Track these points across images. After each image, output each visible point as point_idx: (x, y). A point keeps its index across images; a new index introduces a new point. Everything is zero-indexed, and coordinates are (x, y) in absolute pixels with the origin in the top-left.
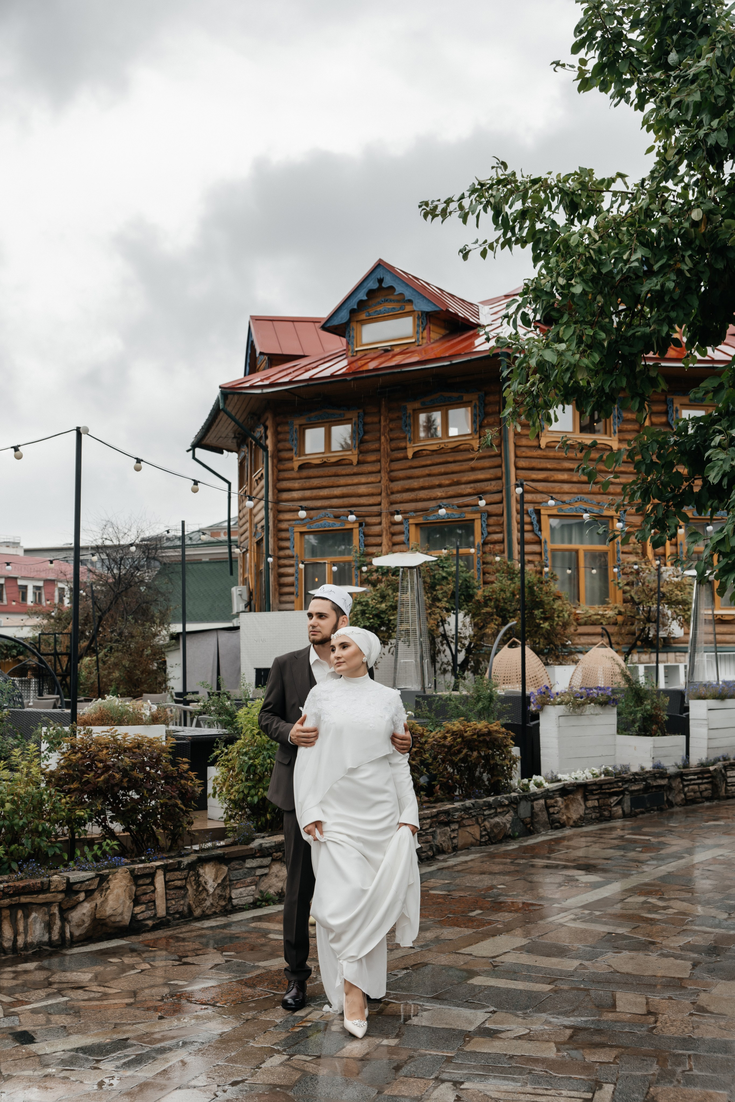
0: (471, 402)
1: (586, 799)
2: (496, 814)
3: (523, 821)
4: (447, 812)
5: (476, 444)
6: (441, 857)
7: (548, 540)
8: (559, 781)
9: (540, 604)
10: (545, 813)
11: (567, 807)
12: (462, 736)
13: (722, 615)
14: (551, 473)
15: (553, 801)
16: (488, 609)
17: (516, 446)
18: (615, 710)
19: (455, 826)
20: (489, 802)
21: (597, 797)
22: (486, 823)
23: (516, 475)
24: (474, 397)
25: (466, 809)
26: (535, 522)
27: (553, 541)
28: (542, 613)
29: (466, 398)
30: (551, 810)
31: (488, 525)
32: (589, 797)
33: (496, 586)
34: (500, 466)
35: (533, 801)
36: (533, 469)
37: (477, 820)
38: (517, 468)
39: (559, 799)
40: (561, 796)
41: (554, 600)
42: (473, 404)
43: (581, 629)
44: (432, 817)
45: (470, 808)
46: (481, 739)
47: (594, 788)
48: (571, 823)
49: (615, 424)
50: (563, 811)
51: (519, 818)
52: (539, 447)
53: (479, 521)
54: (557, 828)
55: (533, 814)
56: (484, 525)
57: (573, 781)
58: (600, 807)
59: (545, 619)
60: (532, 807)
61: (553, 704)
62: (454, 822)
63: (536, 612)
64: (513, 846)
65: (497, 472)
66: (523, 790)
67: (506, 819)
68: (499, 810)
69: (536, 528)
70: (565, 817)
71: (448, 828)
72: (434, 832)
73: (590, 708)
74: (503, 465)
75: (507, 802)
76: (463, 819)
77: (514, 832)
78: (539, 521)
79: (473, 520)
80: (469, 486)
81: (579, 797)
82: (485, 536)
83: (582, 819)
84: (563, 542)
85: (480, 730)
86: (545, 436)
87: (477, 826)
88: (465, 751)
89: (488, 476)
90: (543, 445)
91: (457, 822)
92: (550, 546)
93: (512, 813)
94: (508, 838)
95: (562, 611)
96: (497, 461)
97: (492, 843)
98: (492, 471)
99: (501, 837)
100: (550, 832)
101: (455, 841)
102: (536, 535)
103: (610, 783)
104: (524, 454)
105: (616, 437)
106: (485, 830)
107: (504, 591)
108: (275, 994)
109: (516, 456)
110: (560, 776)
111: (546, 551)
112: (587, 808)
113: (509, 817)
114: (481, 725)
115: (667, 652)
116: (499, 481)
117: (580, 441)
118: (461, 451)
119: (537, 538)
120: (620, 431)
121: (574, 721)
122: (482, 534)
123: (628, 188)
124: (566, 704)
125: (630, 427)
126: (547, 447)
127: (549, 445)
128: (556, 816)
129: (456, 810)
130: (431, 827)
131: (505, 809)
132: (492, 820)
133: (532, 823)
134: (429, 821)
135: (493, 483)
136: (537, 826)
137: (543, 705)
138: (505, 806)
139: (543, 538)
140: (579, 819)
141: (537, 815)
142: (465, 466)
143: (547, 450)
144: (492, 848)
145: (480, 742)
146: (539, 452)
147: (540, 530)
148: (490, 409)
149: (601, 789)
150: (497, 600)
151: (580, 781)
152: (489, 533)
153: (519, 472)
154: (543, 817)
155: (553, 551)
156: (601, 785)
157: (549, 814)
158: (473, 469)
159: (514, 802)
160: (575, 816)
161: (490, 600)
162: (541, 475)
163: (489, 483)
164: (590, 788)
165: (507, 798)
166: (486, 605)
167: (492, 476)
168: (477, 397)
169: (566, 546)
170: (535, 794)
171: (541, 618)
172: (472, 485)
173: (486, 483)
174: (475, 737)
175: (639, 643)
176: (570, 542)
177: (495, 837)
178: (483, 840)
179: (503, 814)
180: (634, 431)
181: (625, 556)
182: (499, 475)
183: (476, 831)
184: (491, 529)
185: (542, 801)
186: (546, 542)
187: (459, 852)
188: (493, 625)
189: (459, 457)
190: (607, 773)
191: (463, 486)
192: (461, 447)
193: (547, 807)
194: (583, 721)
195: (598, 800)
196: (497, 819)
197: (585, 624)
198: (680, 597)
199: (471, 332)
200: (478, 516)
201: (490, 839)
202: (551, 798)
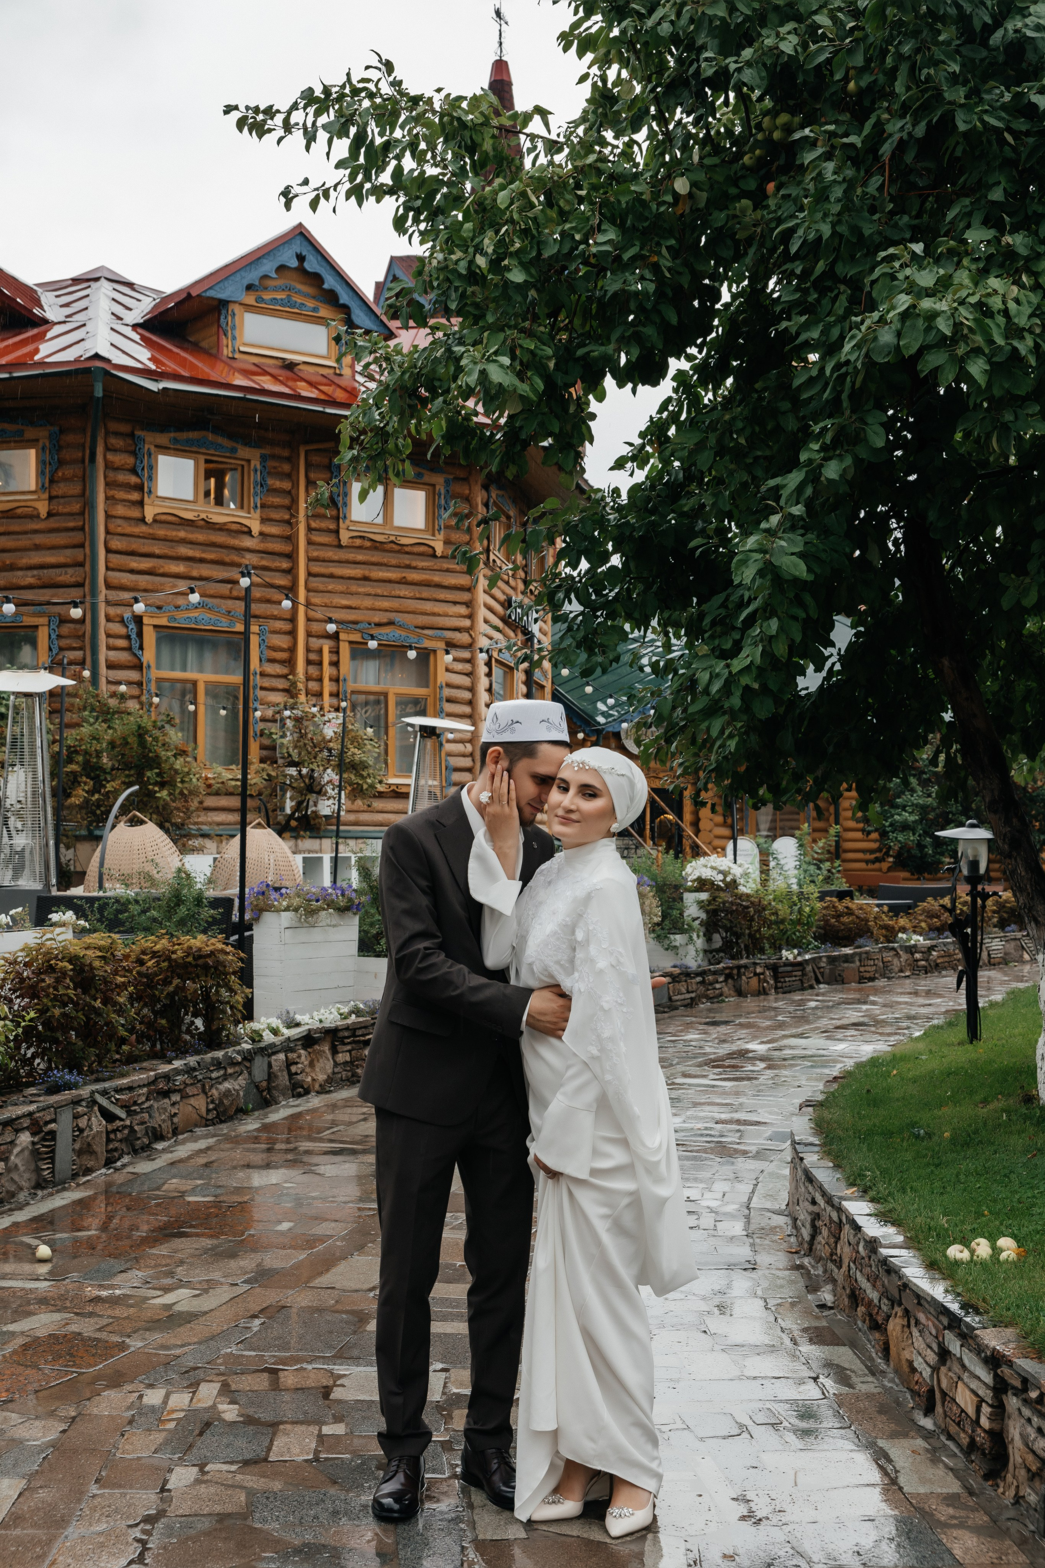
0: (37, 440)
1: (334, 1051)
2: (226, 1077)
3: (257, 1087)
4: (167, 1077)
5: (43, 508)
6: (160, 1146)
7: (153, 664)
8: (298, 1025)
9: (155, 762)
10: (285, 1073)
11: (312, 1064)
12: (169, 959)
13: (397, 785)
14: (160, 562)
15: (295, 1055)
16: (74, 767)
17: (108, 516)
18: (356, 920)
19: (176, 1097)
20: (217, 1059)
21: (349, 1047)
22: (214, 1091)
23: (106, 562)
24: (42, 434)
25: (189, 1070)
26: (134, 636)
27: (158, 667)
28: (158, 775)
29: (30, 433)
30: (293, 1069)
31: (59, 637)
32: (340, 1048)
33: (86, 730)
34: (82, 546)
35: (270, 1056)
36: (132, 553)
37: (203, 1086)
38: (108, 551)
39: (302, 1052)
40: (305, 1047)
41: (175, 756)
42: (41, 444)
43: (210, 802)
44: (149, 1084)
45: (194, 1069)
46: (201, 962)
47: (346, 1034)
48: (317, 1087)
49: (256, 494)
50: (308, 1070)
51: (253, 1082)
52: (143, 520)
53: (46, 629)
54: (299, 1095)
55: (271, 1076)
56: (53, 636)
57: (317, 1025)
58: (352, 1062)
59: (162, 785)
60: (270, 1065)
61: (278, 911)
62: (175, 1091)
63: (149, 774)
64: (250, 1125)
65: (78, 554)
66: (254, 1041)
67: (235, 1085)
68: (230, 1071)
69: (135, 645)
70: (309, 1079)
71: (166, 1101)
72: (151, 1107)
73: (326, 916)
74: (87, 544)
75: (239, 1058)
76: (187, 1085)
77: (246, 1103)
78: (140, 634)
79: (36, 627)
80: (30, 573)
81: (326, 1048)
82: (55, 652)
83: (330, 1080)
84: (173, 669)
85: (200, 949)
86: (152, 504)
87: (202, 1096)
88: (176, 981)
89: (62, 560)
90: (149, 518)
91: (179, 1091)
92: (154, 674)
93: (246, 1074)
94: (242, 1112)
95: (188, 773)
96: (77, 537)
97: (222, 1122)
98: (68, 552)
99: (232, 1112)
100: (292, 1102)
101: (175, 1120)
102: (135, 655)
103: (366, 1027)
104: (119, 530)
105: (257, 514)
106: (212, 1102)
107: (98, 740)
108: (80, 1374)
109: (107, 532)
110: (299, 1018)
111: (149, 681)
112: (336, 1064)
113: (242, 1081)
114: (198, 941)
115: (320, 838)
116: (80, 570)
117: (203, 516)
118: (19, 517)
119: (135, 661)
120: (263, 506)
121: (303, 935)
122: (50, 649)
123: (549, 131)
124: (296, 910)
125: (277, 500)
126: (155, 521)
127: (158, 518)
128: (299, 1077)
129: (177, 1072)
130: (147, 1099)
131: (237, 1069)
132: (220, 1087)
133: (269, 1089)
134: (145, 1090)
135: (70, 571)
136: (275, 1093)
137: (260, 911)
138: (238, 1064)
139: (145, 660)
140: (326, 1081)
141: (276, 1077)
142: (24, 541)
143: (156, 526)
144: (224, 1128)
145: (196, 966)
146: (143, 529)
147: (141, 648)
148: (66, 454)
149: (354, 1035)
150: (86, 753)
151: (327, 1025)
152: (61, 649)
153: (110, 556)
154: (283, 1079)
155: (159, 680)
156: (355, 1030)
157: (291, 1075)
158: (37, 548)
159: (248, 1057)
160: (322, 1077)
161: (76, 752)
162: (145, 564)
163: (63, 570)
164: (341, 1034)
165: (238, 1052)
166: (70, 760)
167: (69, 560)
168: (46, 433)
169: (178, 674)
170: (273, 1045)
171: (156, 784)
172: (35, 572)
173: (58, 571)
174: (190, 959)
175: (293, 823)
176: (184, 669)
177: (225, 1111)
178: (210, 1117)
179: (236, 1076)
180: (283, 507)
181: (263, 693)
182: (80, 558)
183: (200, 1103)
184: (64, 643)
185: (282, 1056)
186: (149, 667)
187: (181, 1137)
188: (81, 792)
189: (15, 526)
190: (357, 1012)
191: (20, 573)
192: (19, 511)
193: (289, 1064)
194: (316, 934)
195: (350, 1051)
196: (227, 1085)
197: (217, 794)
198: (357, 758)
199: (35, 331)
200: (43, 620)
201: (218, 1116)
202: (292, 1050)
